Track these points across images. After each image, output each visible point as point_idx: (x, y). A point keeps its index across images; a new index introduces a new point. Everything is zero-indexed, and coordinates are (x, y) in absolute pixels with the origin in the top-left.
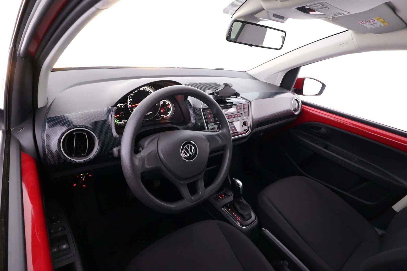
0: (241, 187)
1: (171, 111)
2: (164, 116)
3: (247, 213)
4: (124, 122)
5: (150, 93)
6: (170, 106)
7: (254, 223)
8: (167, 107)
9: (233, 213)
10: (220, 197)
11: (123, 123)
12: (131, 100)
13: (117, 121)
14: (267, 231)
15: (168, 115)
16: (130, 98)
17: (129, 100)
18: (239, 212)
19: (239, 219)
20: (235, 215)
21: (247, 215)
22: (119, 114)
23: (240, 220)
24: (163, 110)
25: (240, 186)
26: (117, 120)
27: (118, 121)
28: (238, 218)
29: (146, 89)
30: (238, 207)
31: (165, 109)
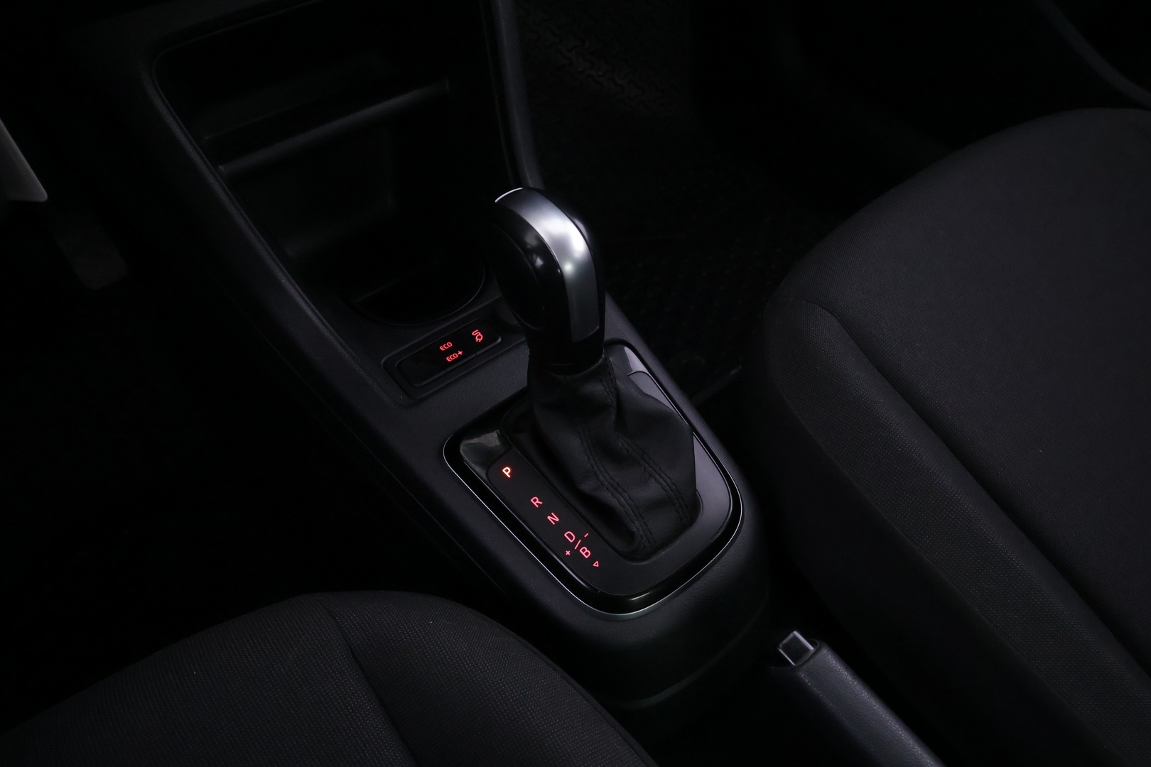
0: (582, 269)
3: (653, 490)
7: (723, 559)
9: (536, 502)
10: (449, 352)
14: (828, 659)
18: (586, 487)
19: (585, 552)
20: (553, 518)
21: (656, 505)
23: (592, 559)
25: (568, 268)
28: (570, 536)
30: (573, 445)
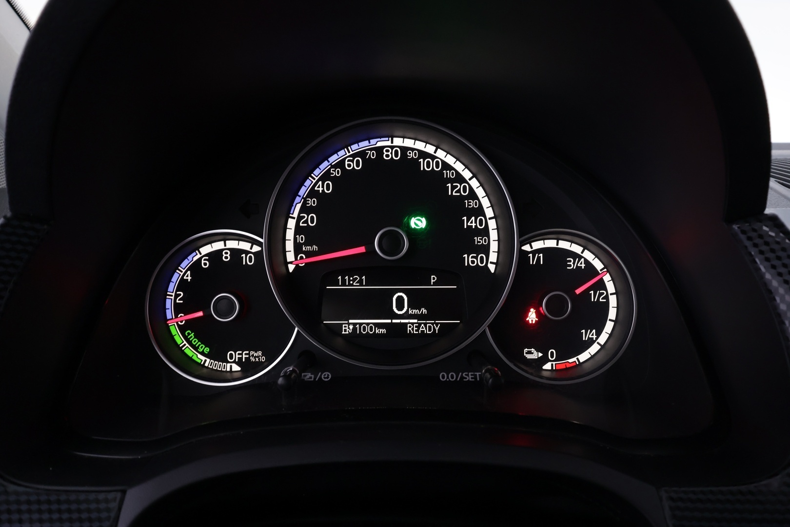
1: (609, 327)
2: (544, 360)
4: (239, 363)
5: (451, 181)
6: (601, 285)
8: (571, 292)
11: (236, 368)
12: (311, 221)
13: (196, 348)
15: (584, 357)
16: (305, 209)
17: (300, 218)
22: (205, 308)
24: (538, 314)
26: (195, 342)
27: (202, 353)
29: (423, 155)
31: (556, 306)
